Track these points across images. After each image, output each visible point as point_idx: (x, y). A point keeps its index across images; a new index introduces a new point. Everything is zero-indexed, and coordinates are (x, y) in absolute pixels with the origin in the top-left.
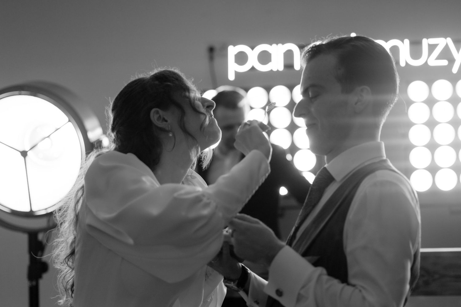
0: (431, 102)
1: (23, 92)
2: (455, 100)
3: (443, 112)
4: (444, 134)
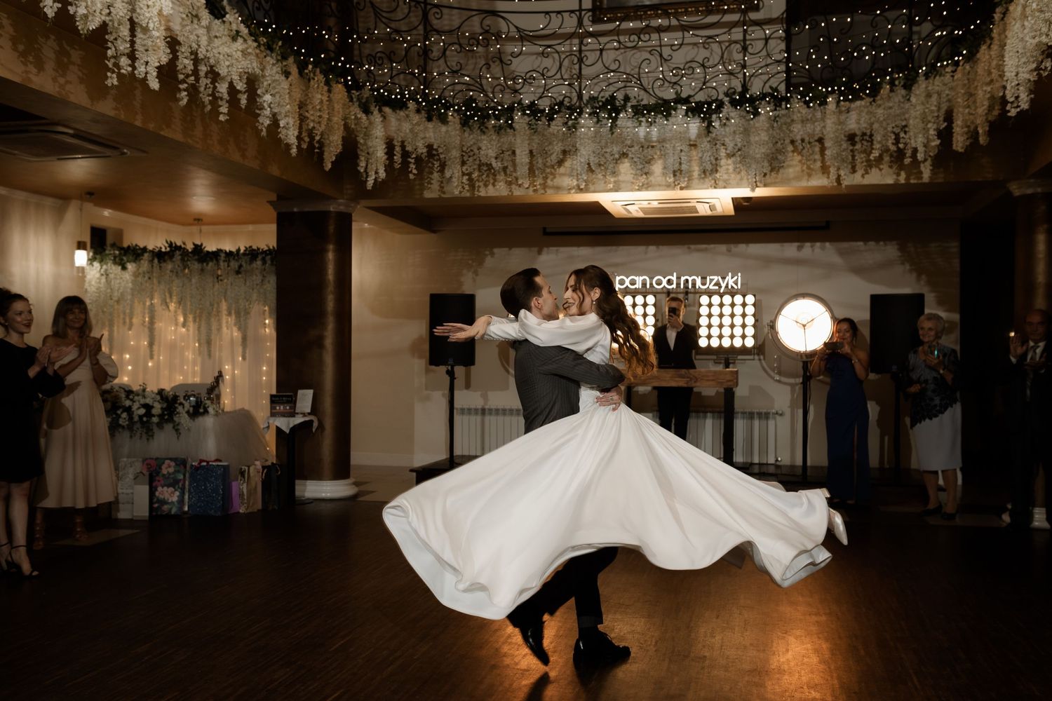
0: (710, 305)
2: (721, 305)
3: (716, 310)
4: (715, 321)
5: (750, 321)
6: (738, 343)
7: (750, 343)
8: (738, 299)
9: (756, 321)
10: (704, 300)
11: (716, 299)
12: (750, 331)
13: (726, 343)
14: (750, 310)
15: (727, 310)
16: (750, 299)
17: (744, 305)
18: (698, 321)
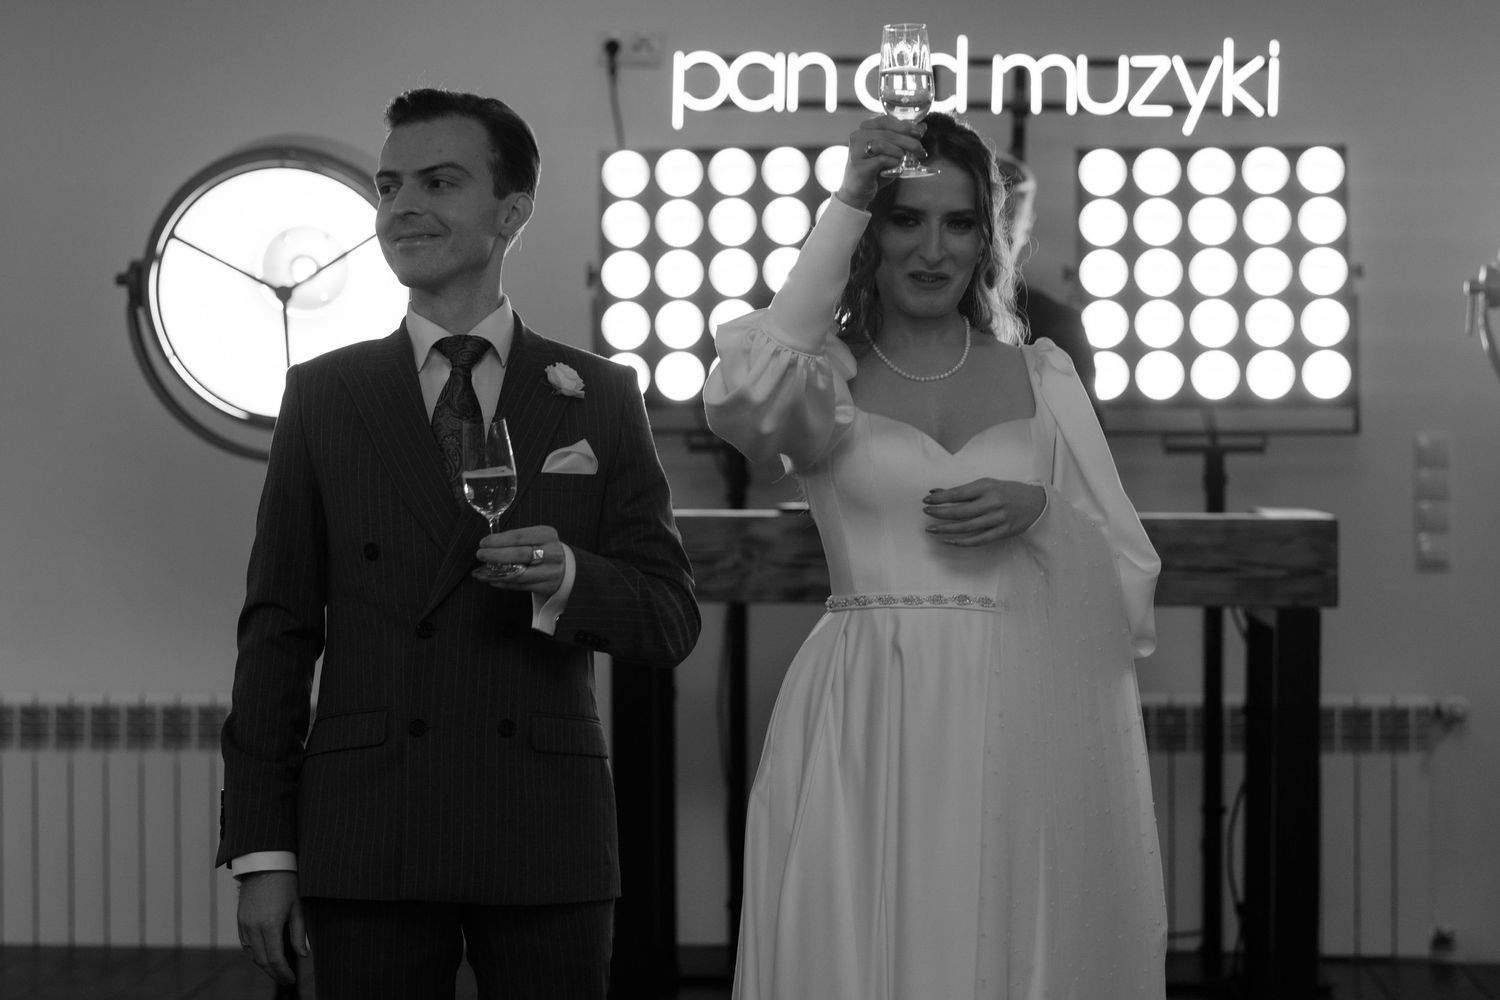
0: (1130, 197)
1: (288, 162)
2: (1184, 196)
3: (1157, 222)
4: (1158, 272)
5: (1326, 271)
6: (1271, 379)
7: (1328, 378)
8: (1266, 167)
9: (1355, 272)
10: (1101, 170)
11: (1157, 169)
12: (1328, 322)
13: (1215, 380)
14: (1324, 220)
15: (1212, 221)
16: (1322, 167)
17: (1293, 195)
18: (1072, 275)
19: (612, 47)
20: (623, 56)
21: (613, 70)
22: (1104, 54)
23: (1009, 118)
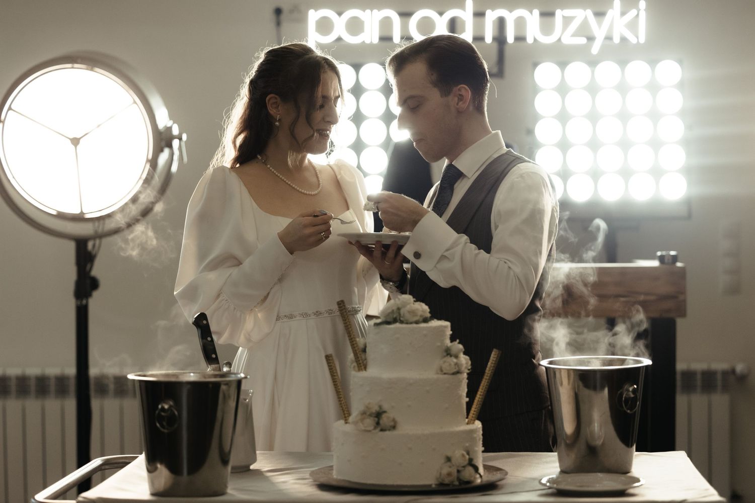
0: (563, 89)
1: (76, 65)
2: (593, 88)
3: (578, 102)
4: (579, 131)
7: (674, 188)
8: (638, 72)
9: (689, 129)
10: (547, 74)
11: (577, 71)
13: (611, 190)
14: (671, 101)
15: (609, 102)
17: (653, 88)
18: (531, 132)
19: (278, 12)
20: (283, 17)
21: (278, 24)
22: (548, 9)
23: (495, 45)
